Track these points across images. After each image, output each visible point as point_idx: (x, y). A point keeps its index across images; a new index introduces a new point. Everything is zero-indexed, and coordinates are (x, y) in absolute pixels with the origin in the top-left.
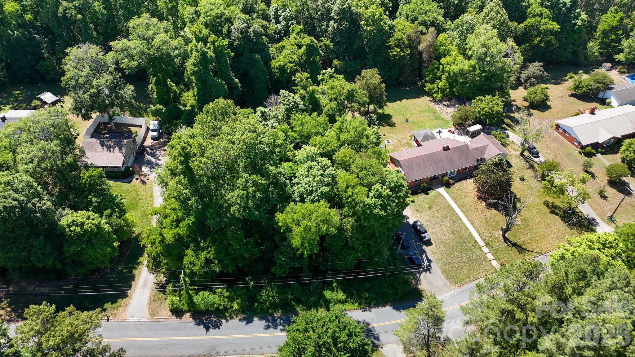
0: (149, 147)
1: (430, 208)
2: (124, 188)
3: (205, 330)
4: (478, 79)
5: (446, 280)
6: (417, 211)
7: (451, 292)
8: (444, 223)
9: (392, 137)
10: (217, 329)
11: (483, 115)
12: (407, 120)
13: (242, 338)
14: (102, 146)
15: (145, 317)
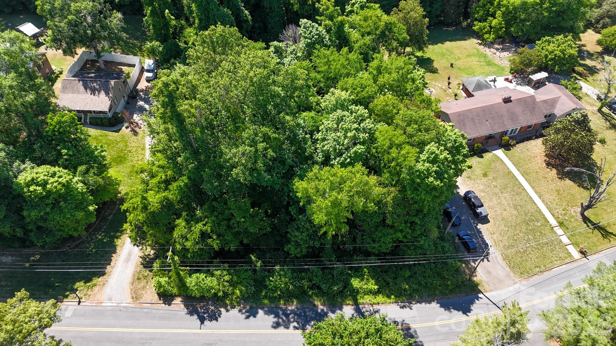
0: (142, 91)
1: (485, 175)
2: (110, 138)
3: (199, 322)
4: (546, 14)
5: (508, 269)
6: (469, 177)
7: (516, 286)
8: (504, 195)
9: (435, 86)
10: (214, 321)
11: (552, 59)
12: (452, 65)
13: (246, 335)
14: (86, 88)
15: (126, 300)
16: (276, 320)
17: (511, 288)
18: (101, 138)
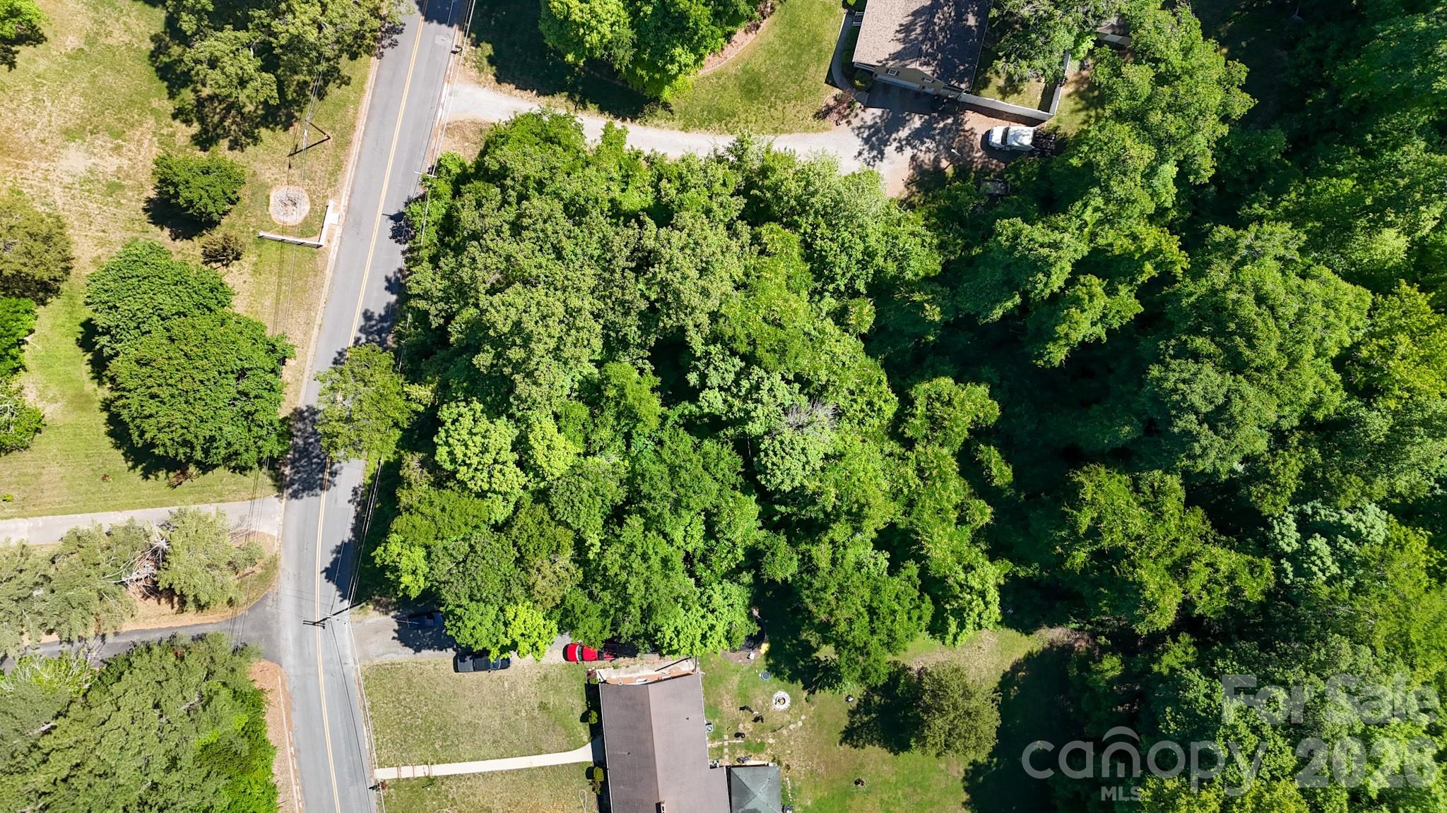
1: (543, 707)
3: (393, 213)
6: (545, 677)
14: (914, 14)
15: (445, 115)
16: (376, 316)
17: (348, 652)
18: (814, 51)
